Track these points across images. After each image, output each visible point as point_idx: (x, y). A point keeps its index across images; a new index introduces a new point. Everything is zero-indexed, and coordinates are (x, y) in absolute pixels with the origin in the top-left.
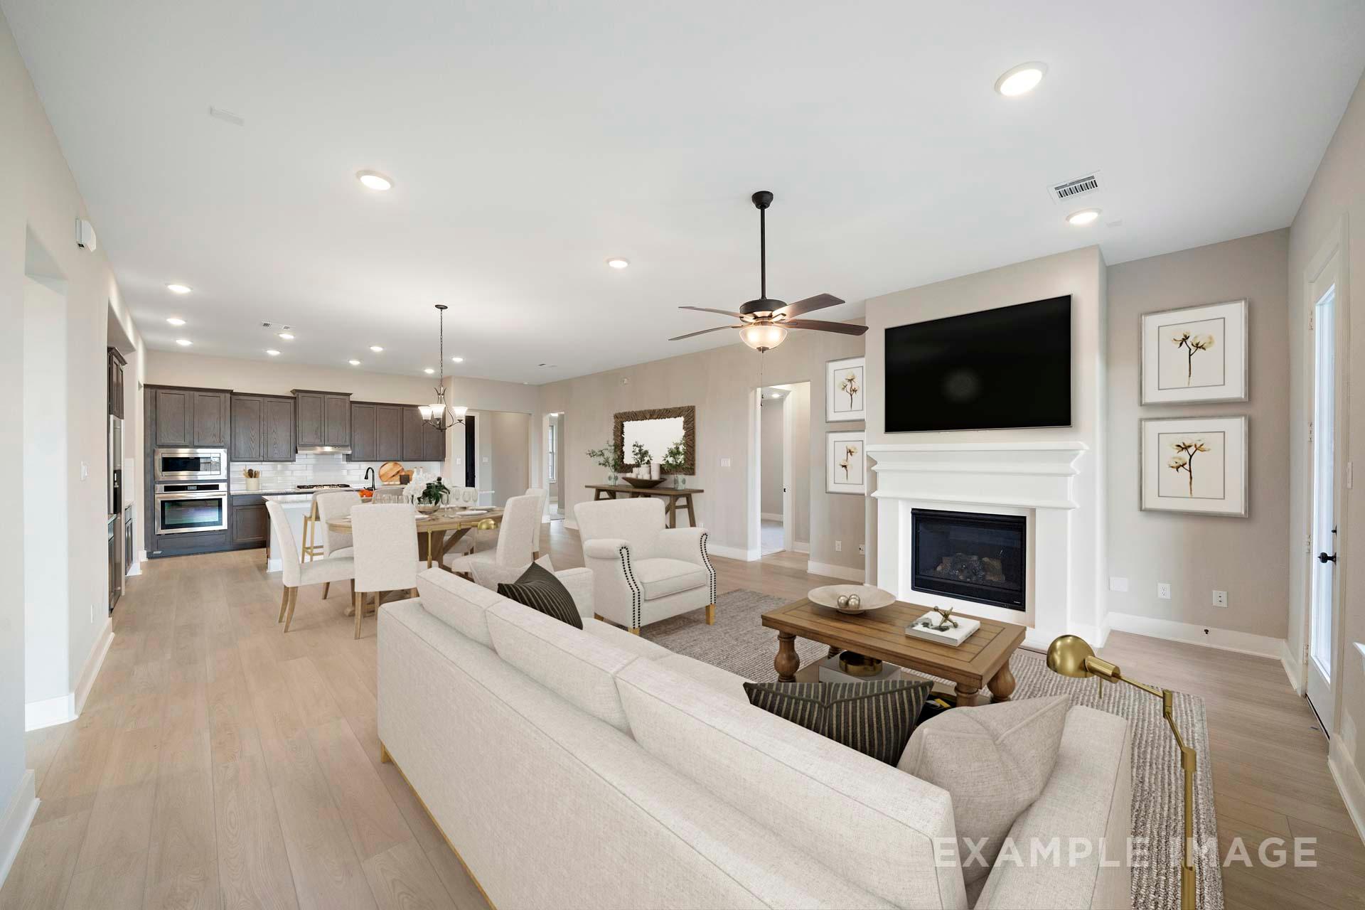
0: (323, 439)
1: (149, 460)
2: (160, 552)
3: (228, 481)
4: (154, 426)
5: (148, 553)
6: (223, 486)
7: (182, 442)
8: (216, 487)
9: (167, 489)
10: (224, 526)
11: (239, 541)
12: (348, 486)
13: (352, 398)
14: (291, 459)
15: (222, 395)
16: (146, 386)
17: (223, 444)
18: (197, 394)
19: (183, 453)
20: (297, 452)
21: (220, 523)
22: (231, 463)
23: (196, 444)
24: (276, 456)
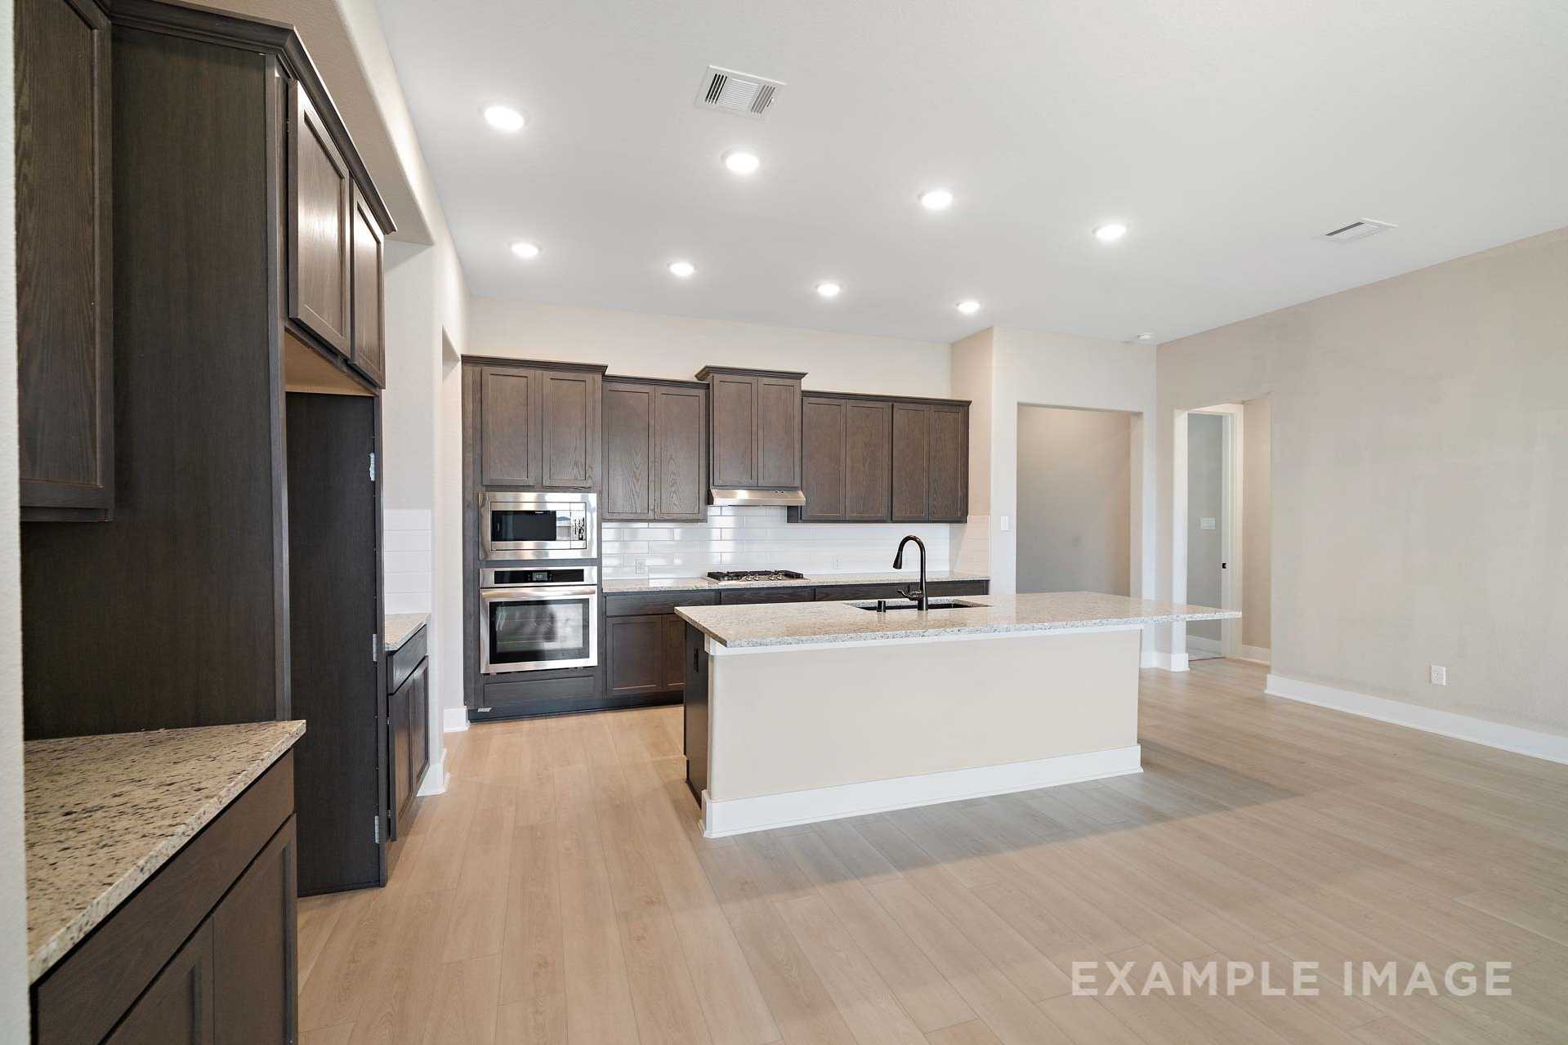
0: (754, 474)
1: (471, 515)
2: (488, 710)
3: (597, 562)
4: (478, 447)
5: (469, 712)
6: (590, 573)
7: (522, 479)
8: (577, 576)
9: (500, 578)
10: (593, 660)
11: (619, 690)
12: (798, 576)
13: (807, 384)
14: (700, 517)
15: (588, 377)
16: (467, 360)
17: (589, 483)
18: (548, 374)
19: (528, 501)
20: (709, 500)
21: (583, 653)
22: (604, 525)
23: (547, 483)
24: (676, 510)
